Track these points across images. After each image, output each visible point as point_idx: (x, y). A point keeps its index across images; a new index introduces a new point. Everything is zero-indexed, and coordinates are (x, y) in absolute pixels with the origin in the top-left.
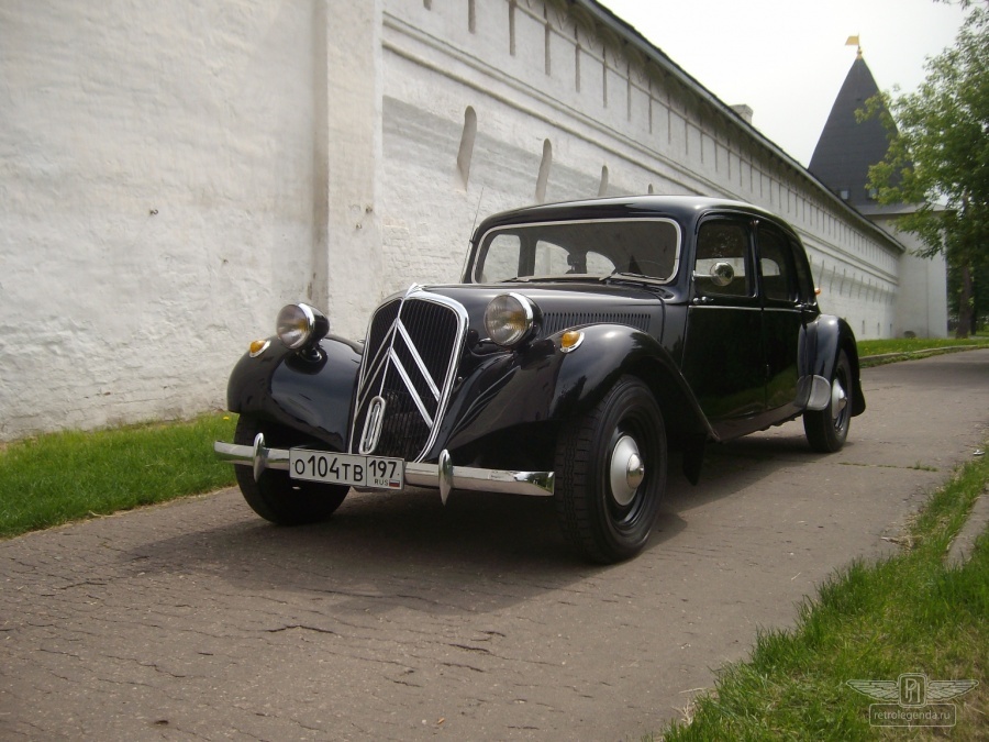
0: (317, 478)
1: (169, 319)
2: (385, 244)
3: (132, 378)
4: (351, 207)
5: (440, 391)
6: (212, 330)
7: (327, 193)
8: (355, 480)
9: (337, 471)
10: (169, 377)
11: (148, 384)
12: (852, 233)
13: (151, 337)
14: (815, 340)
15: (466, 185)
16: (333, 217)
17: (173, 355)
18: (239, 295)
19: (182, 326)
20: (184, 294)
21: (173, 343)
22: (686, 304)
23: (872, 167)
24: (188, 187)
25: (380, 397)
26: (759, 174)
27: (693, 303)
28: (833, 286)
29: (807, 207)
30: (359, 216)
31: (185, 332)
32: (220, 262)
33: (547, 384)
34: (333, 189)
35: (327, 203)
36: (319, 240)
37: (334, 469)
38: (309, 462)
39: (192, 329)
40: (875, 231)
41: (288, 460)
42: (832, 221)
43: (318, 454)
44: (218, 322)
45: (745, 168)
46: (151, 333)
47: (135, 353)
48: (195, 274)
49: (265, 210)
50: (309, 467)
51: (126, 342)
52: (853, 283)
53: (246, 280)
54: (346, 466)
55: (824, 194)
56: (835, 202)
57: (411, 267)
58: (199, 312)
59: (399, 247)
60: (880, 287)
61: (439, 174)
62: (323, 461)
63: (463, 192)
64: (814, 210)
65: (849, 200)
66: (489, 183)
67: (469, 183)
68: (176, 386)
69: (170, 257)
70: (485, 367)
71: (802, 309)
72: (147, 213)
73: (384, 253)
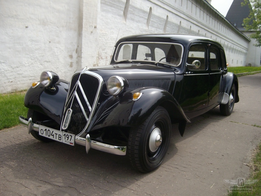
0: (47, 137)
1: (32, 59)
2: (100, 37)
3: (20, 77)
4: (90, 26)
5: (91, 107)
6: (46, 63)
7: (82, 22)
8: (59, 139)
9: (53, 135)
10: (31, 77)
11: (25, 79)
12: (236, 36)
13: (26, 65)
14: (225, 81)
15: (126, 20)
16: (84, 29)
17: (33, 70)
18: (54, 52)
19: (36, 61)
20: (37, 52)
21: (33, 66)
22: (183, 74)
23: (244, 19)
24: (38, 19)
25: (70, 109)
26: (212, 19)
27: (186, 74)
28: (230, 51)
29: (225, 28)
30: (92, 29)
31: (37, 63)
32: (48, 42)
33: (128, 110)
34: (84, 21)
35: (82, 25)
36: (80, 36)
37: (53, 134)
38: (45, 131)
39: (39, 62)
40: (243, 36)
41: (38, 128)
42: (231, 32)
43: (48, 128)
44: (47, 60)
45: (208, 17)
46: (26, 64)
47: (21, 70)
48: (40, 46)
49: (63, 27)
50: (45, 132)
51: (18, 66)
52: (235, 50)
53: (56, 48)
54: (56, 134)
55: (230, 25)
56: (233, 27)
57: (108, 44)
58: (41, 57)
59: (104, 38)
60: (243, 51)
61: (118, 17)
62: (49, 131)
63: (125, 22)
64: (226, 29)
65: (236, 26)
66: (132, 20)
67: (127, 19)
68: (34, 79)
69: (32, 41)
70: (109, 99)
71: (222, 72)
72: (25, 27)
73: (100, 40)
